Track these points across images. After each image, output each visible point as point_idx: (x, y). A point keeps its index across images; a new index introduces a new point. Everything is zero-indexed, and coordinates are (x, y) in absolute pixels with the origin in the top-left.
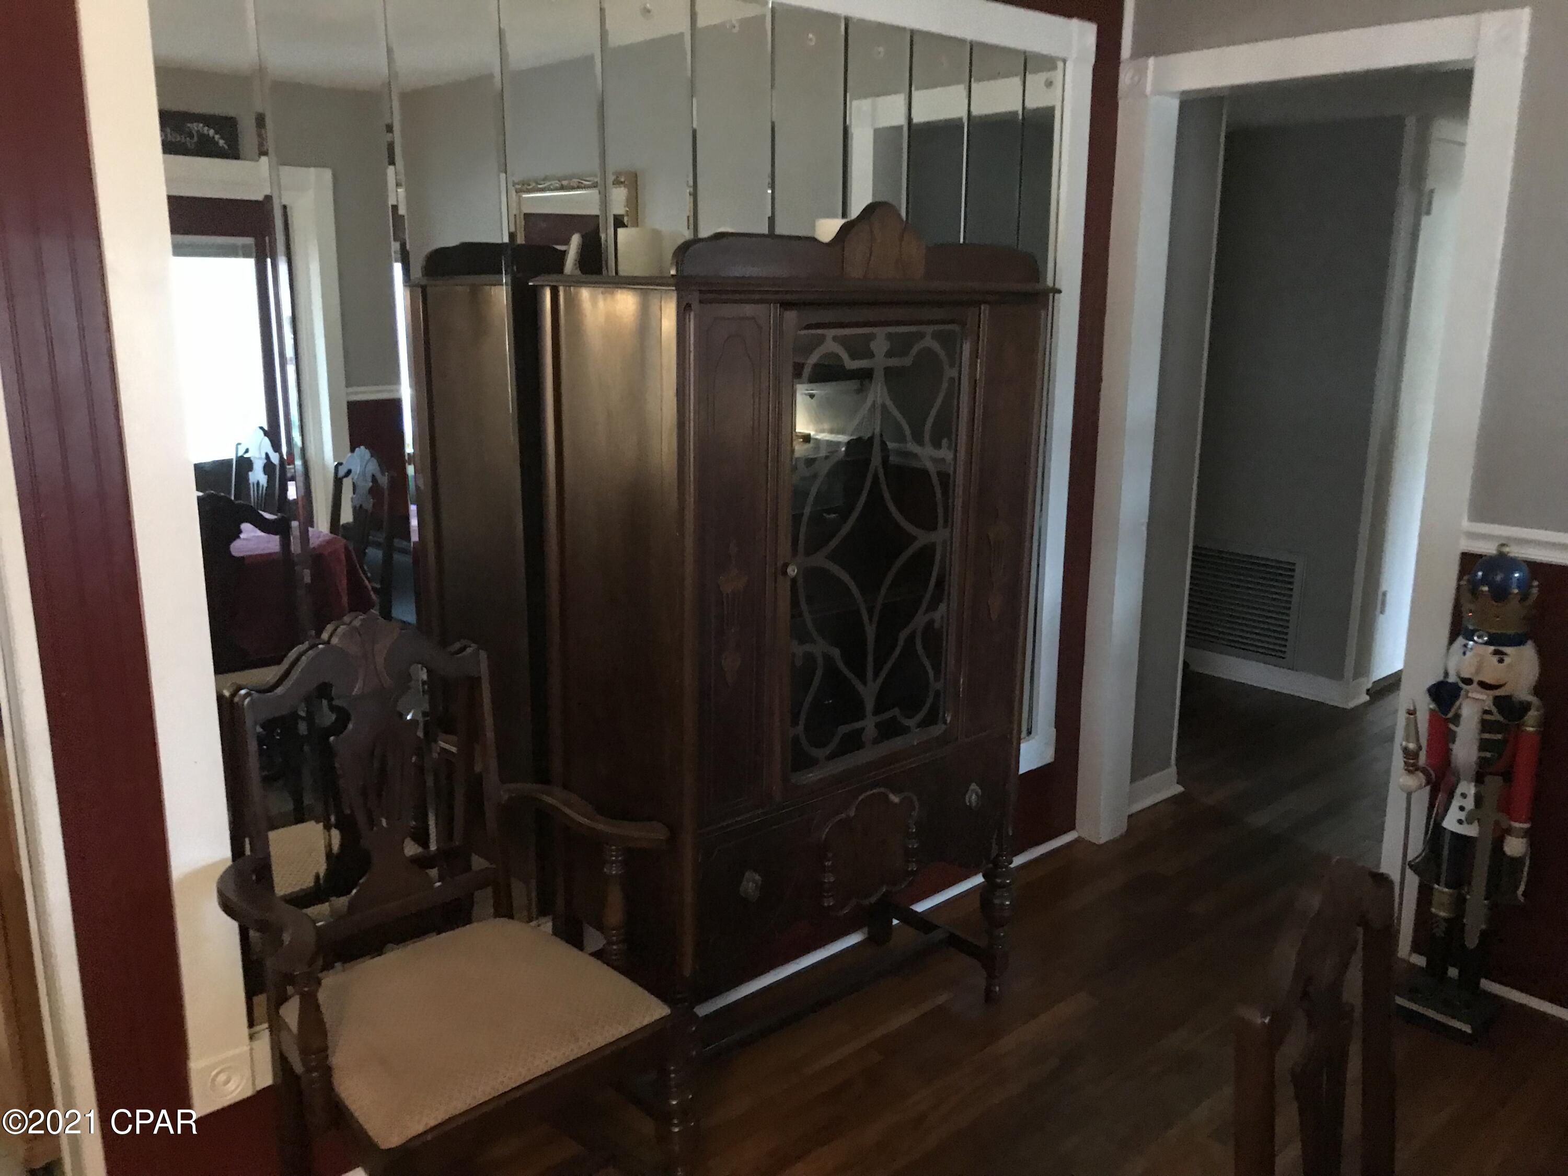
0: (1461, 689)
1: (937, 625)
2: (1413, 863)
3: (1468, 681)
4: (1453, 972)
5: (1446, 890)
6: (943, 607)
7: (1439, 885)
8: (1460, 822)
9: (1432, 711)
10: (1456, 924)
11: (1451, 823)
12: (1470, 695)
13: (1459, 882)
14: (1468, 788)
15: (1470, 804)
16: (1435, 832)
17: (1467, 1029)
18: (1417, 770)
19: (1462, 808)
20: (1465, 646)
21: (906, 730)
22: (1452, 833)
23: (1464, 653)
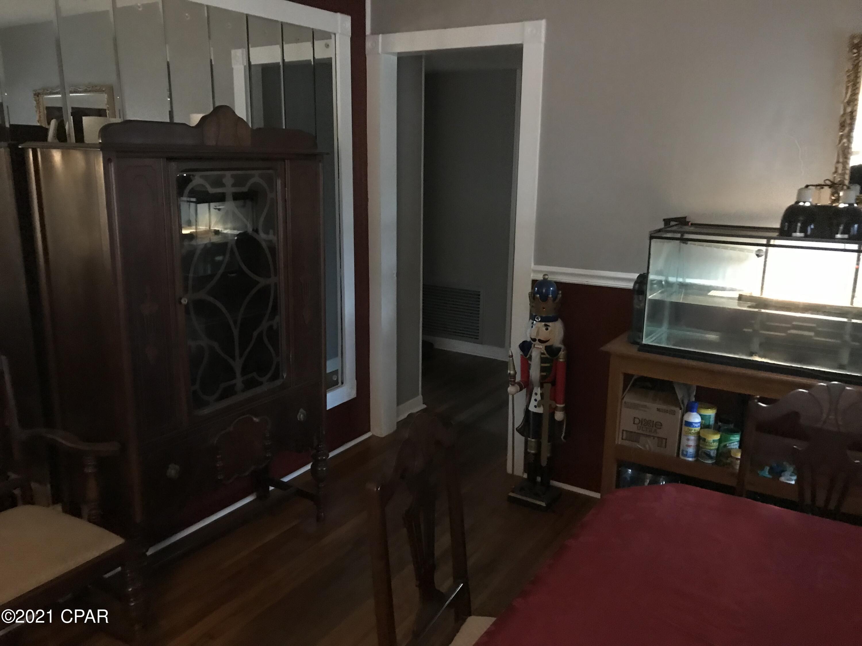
0: (532, 343)
1: (275, 327)
2: (518, 429)
3: (534, 340)
4: (539, 479)
5: (533, 440)
6: (277, 318)
7: (530, 438)
8: (535, 407)
9: (521, 355)
10: (538, 455)
11: (532, 408)
12: (535, 346)
13: (537, 435)
14: (538, 390)
15: (539, 397)
16: (527, 411)
17: (544, 504)
18: (516, 383)
19: (536, 400)
20: (533, 323)
21: (261, 383)
22: (533, 412)
23: (532, 327)
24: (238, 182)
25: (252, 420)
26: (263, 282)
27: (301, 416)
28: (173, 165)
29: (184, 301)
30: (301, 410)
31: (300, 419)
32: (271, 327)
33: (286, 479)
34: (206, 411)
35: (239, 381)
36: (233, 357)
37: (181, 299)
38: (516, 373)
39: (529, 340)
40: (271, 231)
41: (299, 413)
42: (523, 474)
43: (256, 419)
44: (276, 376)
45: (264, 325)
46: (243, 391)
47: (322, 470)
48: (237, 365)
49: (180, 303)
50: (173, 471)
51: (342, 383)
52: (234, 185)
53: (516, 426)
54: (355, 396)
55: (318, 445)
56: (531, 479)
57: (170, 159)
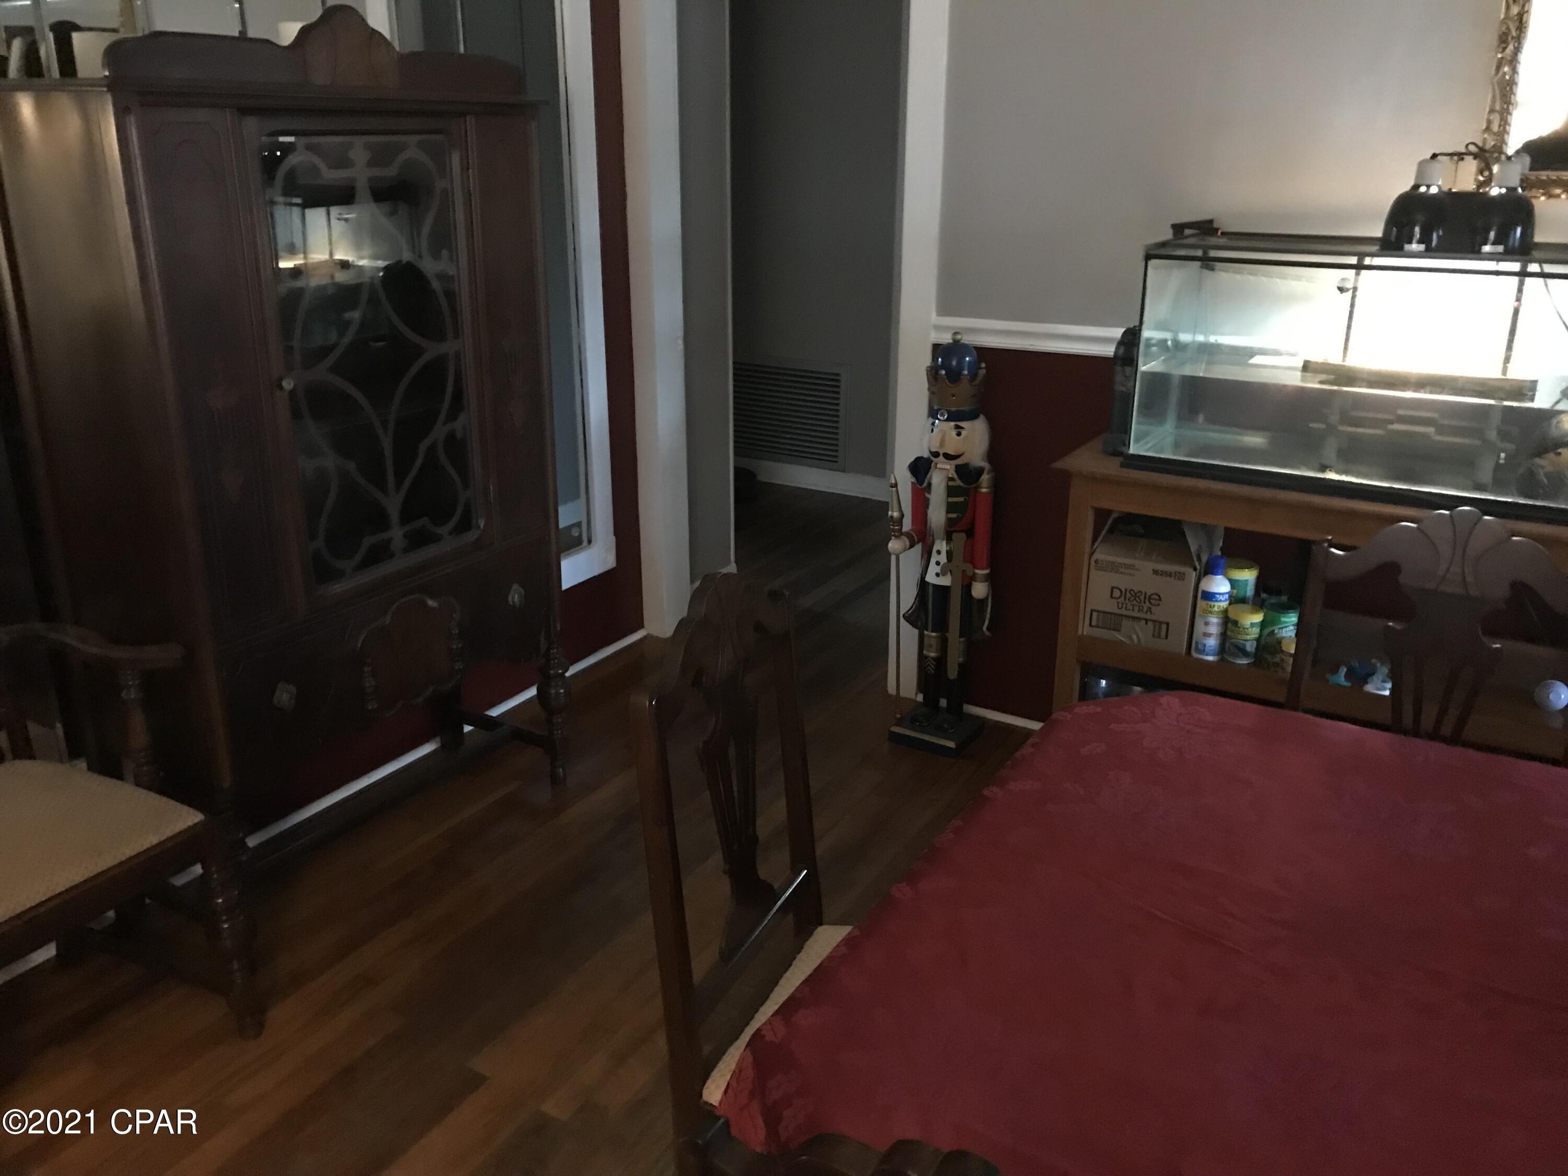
0: (932, 461)
1: (459, 435)
2: (907, 615)
3: (936, 454)
4: (943, 703)
5: (934, 634)
6: (462, 419)
7: (927, 631)
8: (937, 575)
9: (913, 483)
10: (941, 661)
11: (931, 578)
12: (938, 466)
13: (941, 626)
14: (941, 546)
15: (943, 558)
16: (923, 584)
17: (952, 744)
18: (902, 534)
19: (938, 563)
20: (933, 424)
21: (436, 539)
22: (934, 585)
23: (932, 431)
24: (379, 157)
25: (425, 605)
26: (432, 350)
27: (515, 596)
28: (251, 124)
29: (288, 384)
30: (515, 587)
31: (513, 602)
32: (451, 436)
33: (495, 712)
34: (338, 588)
35: (397, 534)
36: (383, 489)
37: (281, 379)
38: (902, 516)
39: (926, 455)
40: (445, 253)
41: (512, 592)
42: (916, 694)
43: (431, 603)
44: (465, 525)
45: (439, 432)
46: (407, 550)
47: (557, 693)
48: (393, 504)
49: (281, 387)
50: (285, 695)
51: (590, 542)
52: (371, 164)
53: (902, 613)
54: (614, 565)
55: (548, 650)
56: (931, 702)
57: (244, 111)
